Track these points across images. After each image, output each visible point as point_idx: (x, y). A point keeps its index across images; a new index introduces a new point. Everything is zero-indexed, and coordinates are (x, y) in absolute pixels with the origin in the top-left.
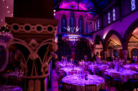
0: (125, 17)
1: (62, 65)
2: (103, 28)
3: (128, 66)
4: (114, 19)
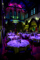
1: (9, 34)
2: (29, 17)
3: (39, 35)
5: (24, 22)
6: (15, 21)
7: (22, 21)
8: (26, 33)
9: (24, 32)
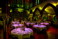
0: (43, 2)
1: (14, 23)
2: (33, 6)
3: (42, 23)
4: (38, 3)
5: (29, 11)
6: (20, 10)
7: (27, 10)
8: (30, 22)
9: (29, 20)
